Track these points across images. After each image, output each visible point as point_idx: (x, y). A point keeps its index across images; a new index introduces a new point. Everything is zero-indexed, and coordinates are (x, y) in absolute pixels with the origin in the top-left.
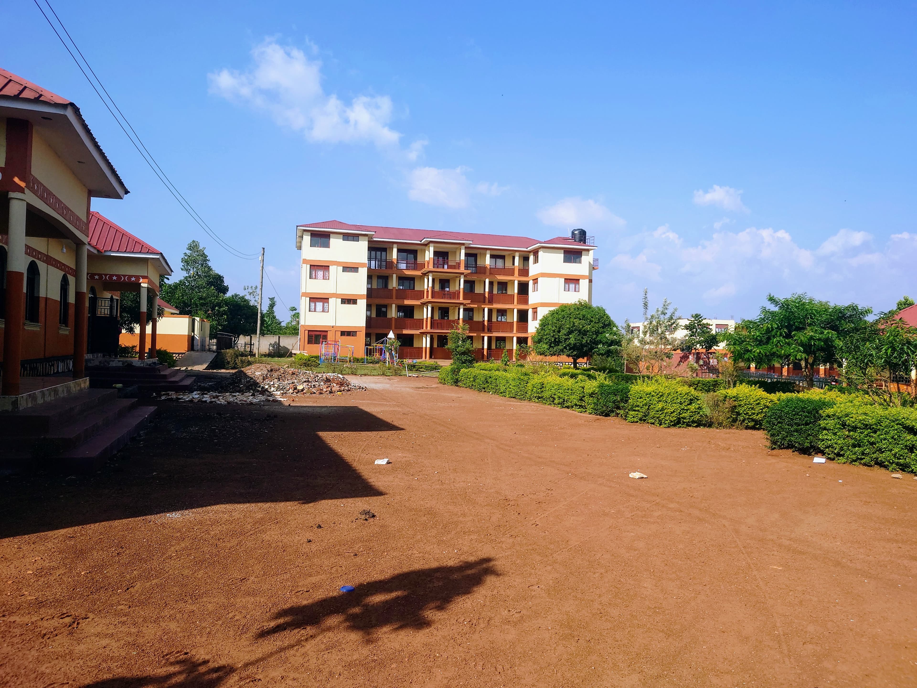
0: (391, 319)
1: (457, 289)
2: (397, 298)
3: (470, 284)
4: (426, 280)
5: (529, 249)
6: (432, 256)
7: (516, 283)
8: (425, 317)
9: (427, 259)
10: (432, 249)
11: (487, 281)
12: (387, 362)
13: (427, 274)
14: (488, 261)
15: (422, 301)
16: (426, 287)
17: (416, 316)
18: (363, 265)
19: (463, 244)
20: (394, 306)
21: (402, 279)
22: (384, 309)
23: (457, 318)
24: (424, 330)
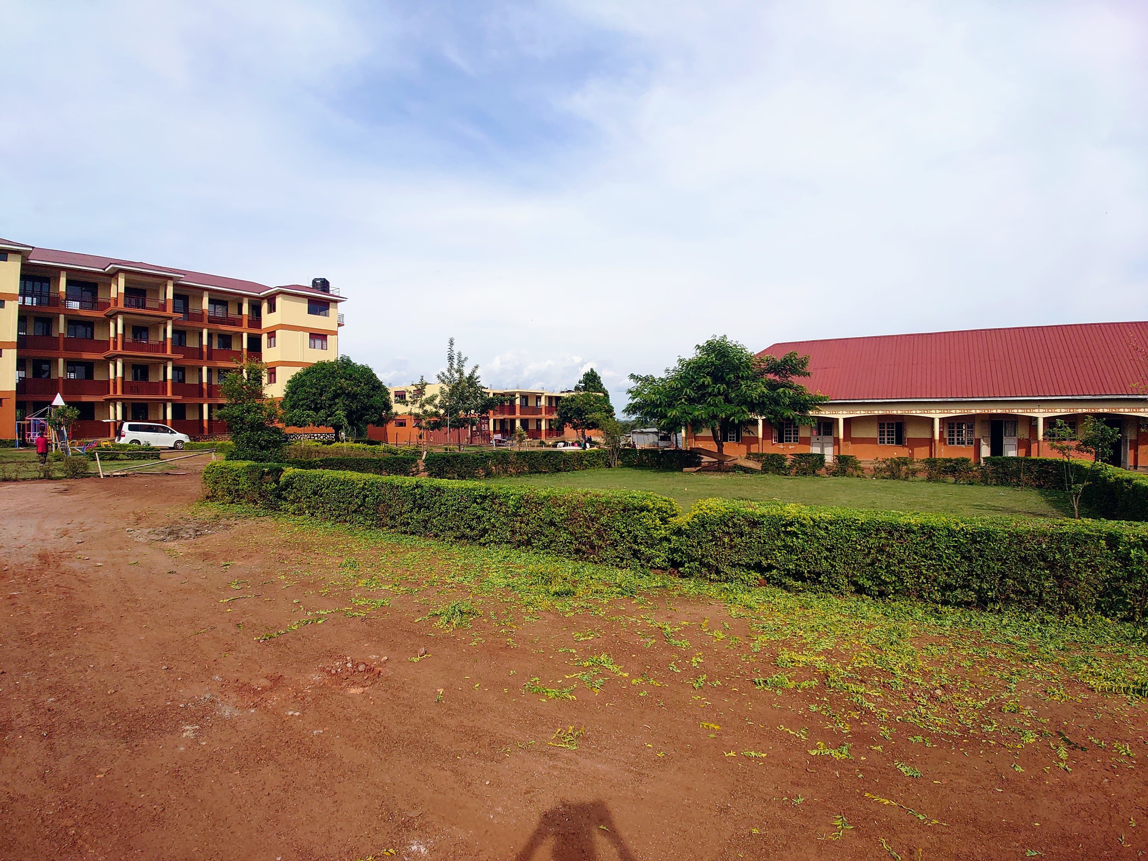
0: (57, 381)
1: (161, 339)
2: (66, 349)
3: (180, 334)
4: (112, 325)
5: (261, 294)
6: (122, 290)
7: (245, 336)
8: (112, 376)
9: (113, 295)
10: (122, 281)
11: (205, 332)
12: (54, 445)
13: (114, 317)
14: (205, 304)
15: (106, 354)
16: (112, 335)
17: (98, 376)
18: (12, 297)
19: (171, 278)
20: (61, 361)
21: (73, 321)
22: (45, 367)
23: (162, 379)
24: (111, 395)
